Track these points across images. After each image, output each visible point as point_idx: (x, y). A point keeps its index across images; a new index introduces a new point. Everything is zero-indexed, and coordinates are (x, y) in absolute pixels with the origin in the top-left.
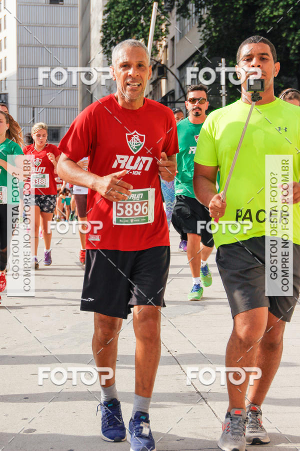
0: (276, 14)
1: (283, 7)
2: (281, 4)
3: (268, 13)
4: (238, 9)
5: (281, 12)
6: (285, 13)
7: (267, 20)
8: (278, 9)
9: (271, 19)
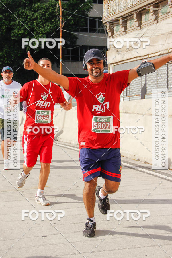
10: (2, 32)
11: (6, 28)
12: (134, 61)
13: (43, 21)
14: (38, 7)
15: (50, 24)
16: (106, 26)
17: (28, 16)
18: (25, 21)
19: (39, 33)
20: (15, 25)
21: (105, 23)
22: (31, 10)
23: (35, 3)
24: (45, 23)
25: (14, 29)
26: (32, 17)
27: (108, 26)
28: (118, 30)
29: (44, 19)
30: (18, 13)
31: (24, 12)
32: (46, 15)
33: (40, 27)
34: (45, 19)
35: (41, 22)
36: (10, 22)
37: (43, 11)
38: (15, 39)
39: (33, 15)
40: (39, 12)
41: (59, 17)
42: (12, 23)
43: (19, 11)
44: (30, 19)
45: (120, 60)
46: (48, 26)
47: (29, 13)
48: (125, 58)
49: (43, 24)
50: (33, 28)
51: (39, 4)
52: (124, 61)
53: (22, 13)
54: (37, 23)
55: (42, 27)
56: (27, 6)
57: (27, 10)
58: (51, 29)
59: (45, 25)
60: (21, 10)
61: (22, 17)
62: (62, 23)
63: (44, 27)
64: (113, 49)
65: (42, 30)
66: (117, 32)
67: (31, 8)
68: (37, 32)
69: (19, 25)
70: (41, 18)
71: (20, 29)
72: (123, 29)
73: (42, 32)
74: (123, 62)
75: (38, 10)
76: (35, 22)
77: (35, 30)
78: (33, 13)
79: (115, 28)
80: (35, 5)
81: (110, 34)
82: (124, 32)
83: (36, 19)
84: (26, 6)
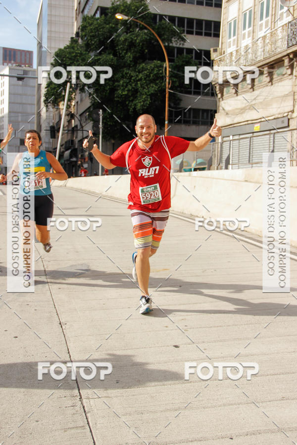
0: (124, 93)
1: (127, 90)
2: (126, 89)
3: (120, 93)
4: (107, 90)
5: (126, 93)
6: (128, 93)
7: (120, 96)
8: (124, 91)
9: (121, 95)
10: (106, 93)
11: (109, 89)
12: (245, 125)
13: (148, 82)
14: (143, 68)
15: (154, 86)
16: (216, 87)
17: (132, 76)
18: (129, 82)
19: (143, 94)
20: (119, 86)
21: (214, 85)
22: (135, 71)
23: (140, 64)
24: (150, 84)
25: (117, 90)
26: (136, 78)
27: (218, 87)
28: (229, 91)
29: (148, 80)
30: (122, 74)
31: (128, 73)
32: (150, 76)
33: (144, 88)
34: (150, 80)
35: (145, 83)
36: (114, 83)
37: (148, 72)
38: (119, 101)
39: (137, 76)
40: (143, 73)
41: (165, 77)
42: (116, 83)
43: (124, 71)
44: (134, 80)
45: (229, 124)
46: (153, 87)
47: (133, 74)
48: (235, 121)
49: (147, 85)
50: (137, 89)
51: (144, 64)
52: (234, 124)
53: (126, 74)
54: (141, 85)
55: (146, 88)
56: (132, 67)
57: (131, 71)
58: (156, 91)
59: (149, 86)
60: (125, 71)
61: (126, 78)
62: (169, 84)
63: (148, 88)
64: (223, 111)
65: (147, 91)
66: (227, 93)
67: (135, 69)
68: (141, 94)
69: (123, 86)
70: (145, 79)
71: (123, 90)
72: (234, 91)
73: (146, 93)
74: (233, 126)
75: (142, 71)
76: (139, 83)
77: (139, 91)
78: (137, 73)
79: (225, 89)
80: (139, 66)
81: (219, 96)
82: (235, 93)
83: (140, 80)
84: (130, 67)
